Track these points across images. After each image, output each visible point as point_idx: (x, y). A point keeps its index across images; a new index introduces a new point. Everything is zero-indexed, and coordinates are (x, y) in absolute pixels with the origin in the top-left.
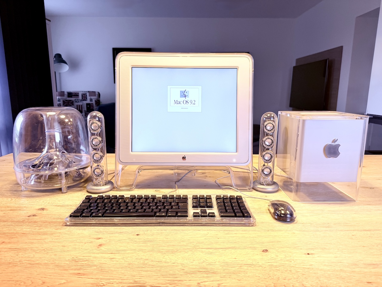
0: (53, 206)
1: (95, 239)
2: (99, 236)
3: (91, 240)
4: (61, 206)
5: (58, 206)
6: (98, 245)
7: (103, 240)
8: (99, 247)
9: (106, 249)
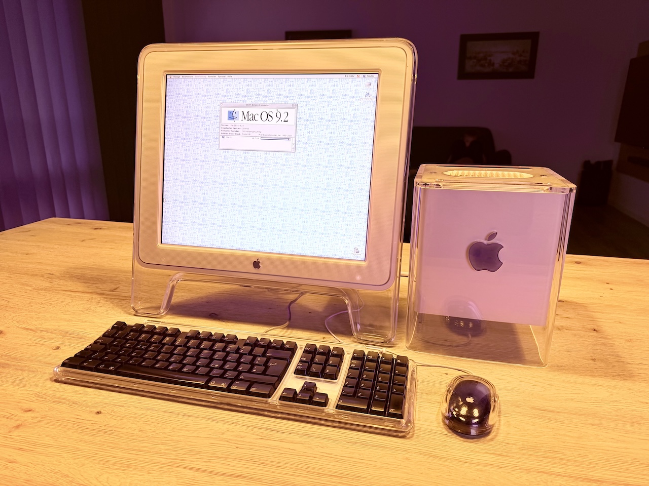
0: (20, 328)
1: (22, 409)
2: (33, 406)
3: (13, 412)
4: (31, 330)
5: (28, 329)
6: (15, 425)
7: (33, 415)
8: (13, 429)
9: (19, 436)
